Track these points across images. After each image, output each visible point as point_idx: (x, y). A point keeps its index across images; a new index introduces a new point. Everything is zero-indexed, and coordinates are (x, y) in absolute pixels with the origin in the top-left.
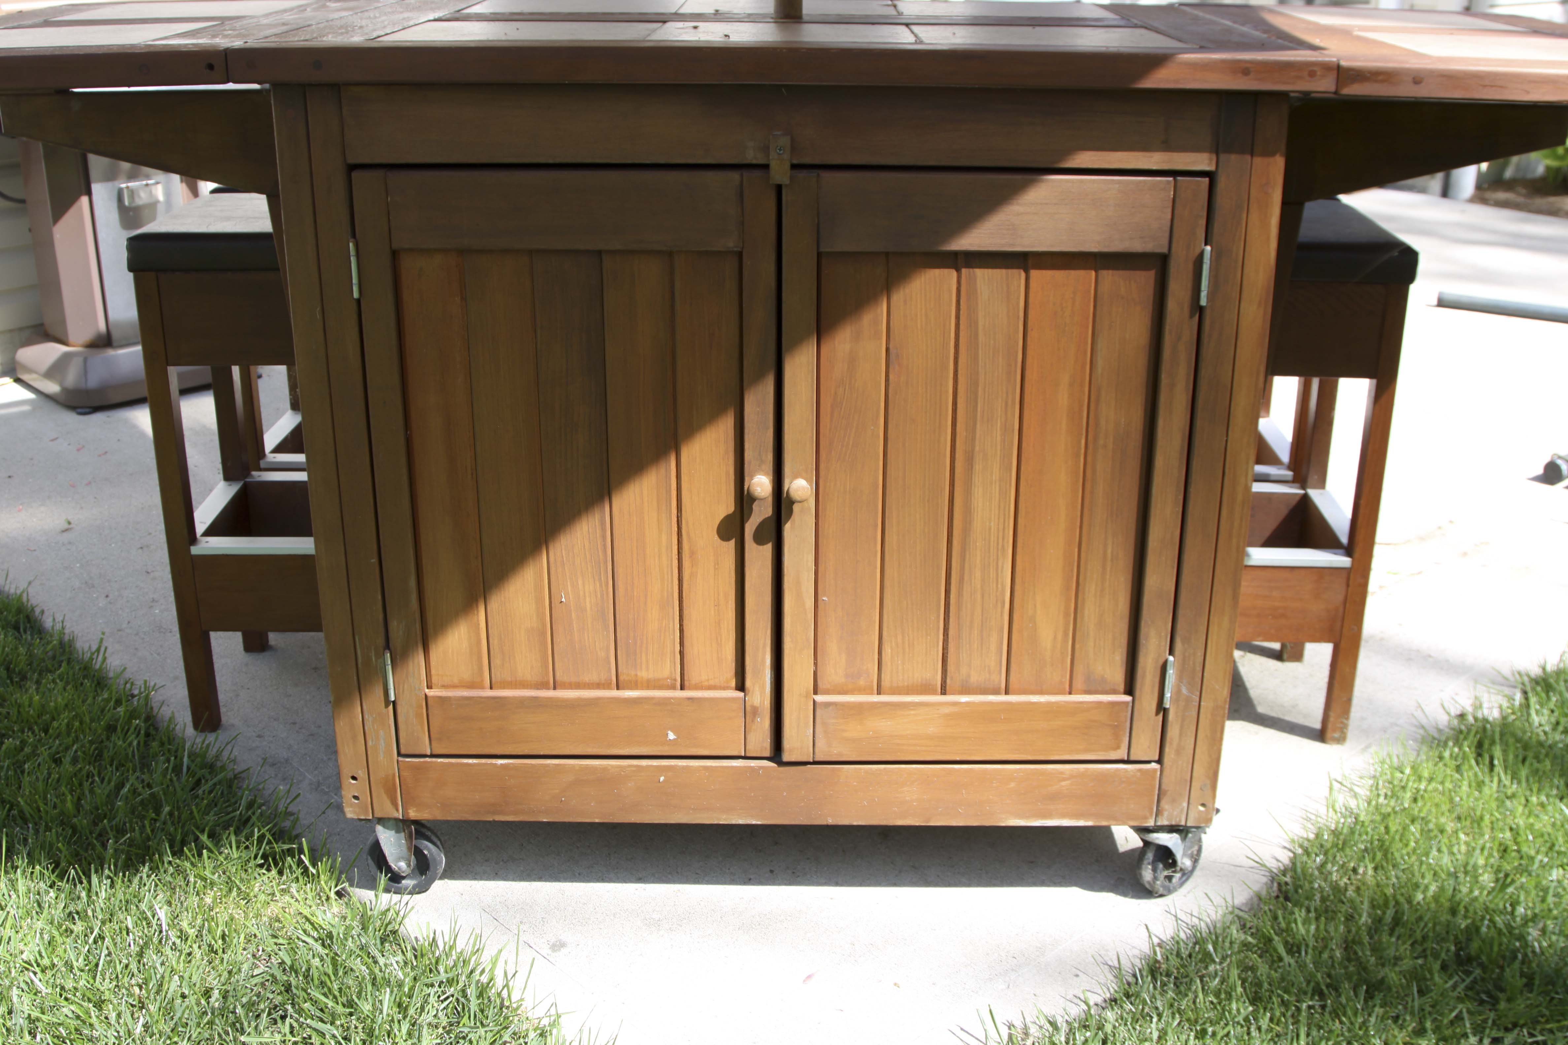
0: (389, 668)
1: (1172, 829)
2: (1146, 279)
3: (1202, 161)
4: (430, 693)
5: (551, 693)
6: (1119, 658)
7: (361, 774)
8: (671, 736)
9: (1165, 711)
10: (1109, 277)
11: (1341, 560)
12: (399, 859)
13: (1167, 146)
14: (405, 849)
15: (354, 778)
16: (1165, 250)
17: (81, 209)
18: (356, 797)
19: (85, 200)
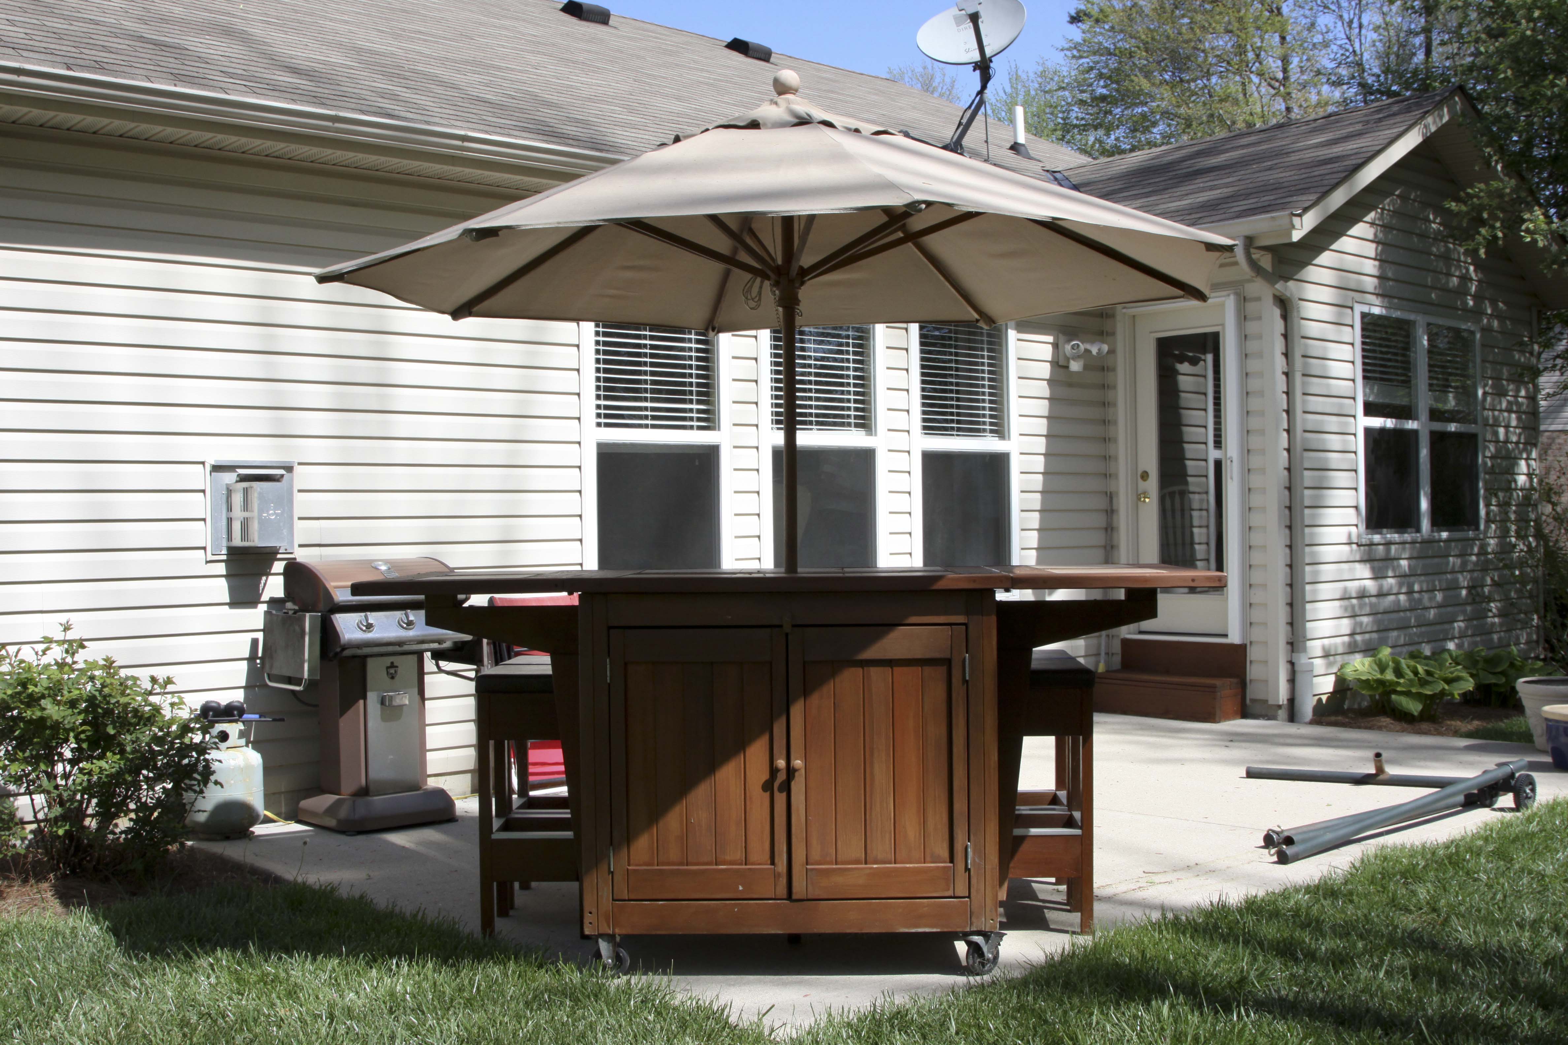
0: (611, 855)
1: (979, 933)
2: (943, 670)
3: (961, 619)
4: (630, 868)
5: (686, 867)
6: (946, 845)
7: (594, 910)
8: (741, 888)
9: (969, 870)
10: (928, 670)
11: (1078, 832)
12: (609, 958)
13: (946, 613)
14: (611, 952)
15: (590, 913)
16: (949, 656)
17: (359, 707)
18: (590, 923)
19: (361, 702)
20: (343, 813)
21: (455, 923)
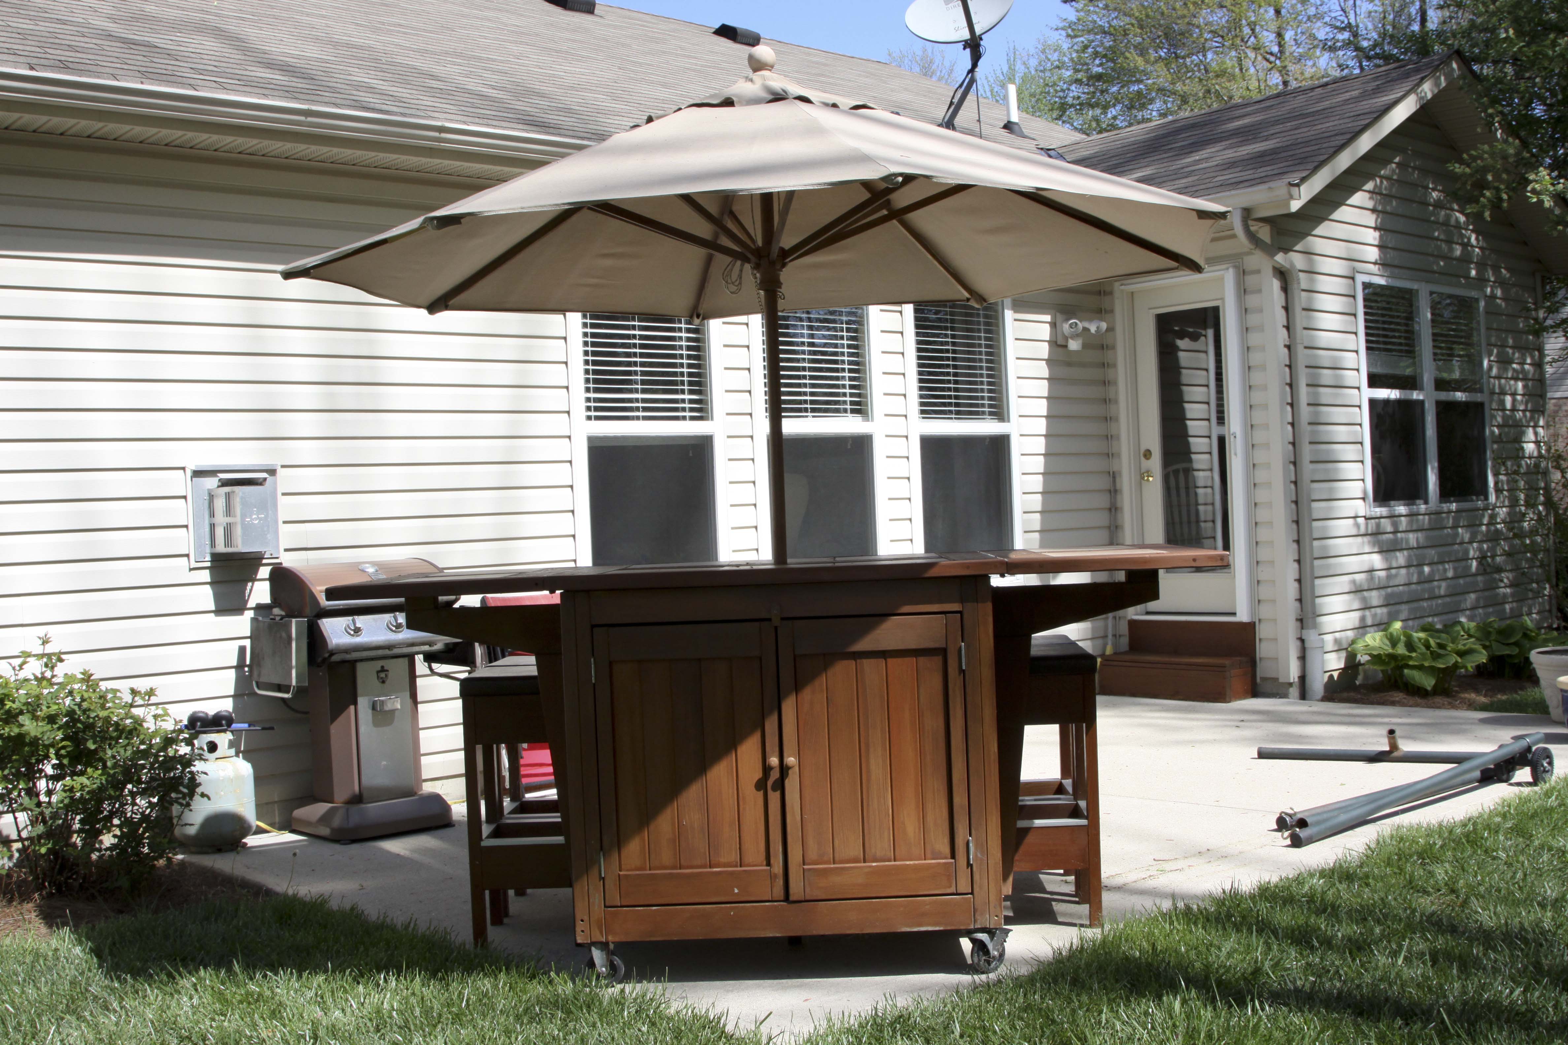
0: (602, 860)
1: (983, 930)
2: (937, 660)
3: (956, 607)
4: (621, 873)
5: (679, 871)
6: (946, 840)
7: (586, 918)
8: (736, 891)
9: (972, 866)
10: (922, 660)
11: (1083, 822)
12: (602, 966)
13: (940, 601)
14: (605, 960)
15: (582, 921)
16: (944, 646)
17: (350, 713)
18: (583, 931)
19: (352, 708)
20: (337, 822)
21: (446, 933)
